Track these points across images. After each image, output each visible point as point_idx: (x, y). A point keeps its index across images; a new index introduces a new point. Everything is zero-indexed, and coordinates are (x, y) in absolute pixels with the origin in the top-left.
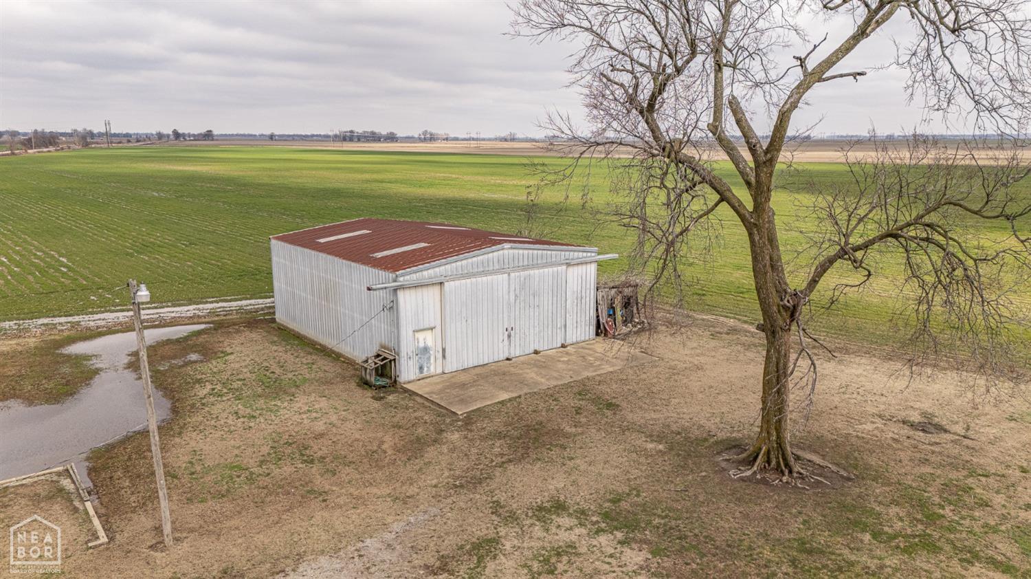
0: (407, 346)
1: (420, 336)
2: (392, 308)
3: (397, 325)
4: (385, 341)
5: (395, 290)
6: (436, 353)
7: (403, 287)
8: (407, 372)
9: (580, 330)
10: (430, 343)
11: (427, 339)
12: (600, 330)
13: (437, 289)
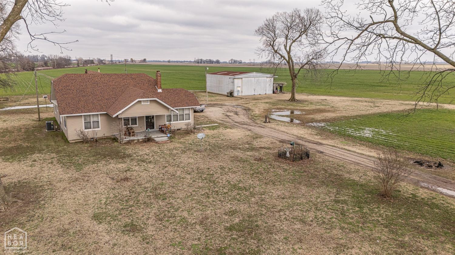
0: (235, 90)
1: (238, 88)
2: (233, 82)
3: (234, 86)
4: (231, 89)
5: (234, 79)
6: (240, 92)
7: (235, 78)
8: (235, 94)
9: (269, 91)
10: (239, 90)
11: (239, 89)
12: (274, 92)
13: (241, 79)
